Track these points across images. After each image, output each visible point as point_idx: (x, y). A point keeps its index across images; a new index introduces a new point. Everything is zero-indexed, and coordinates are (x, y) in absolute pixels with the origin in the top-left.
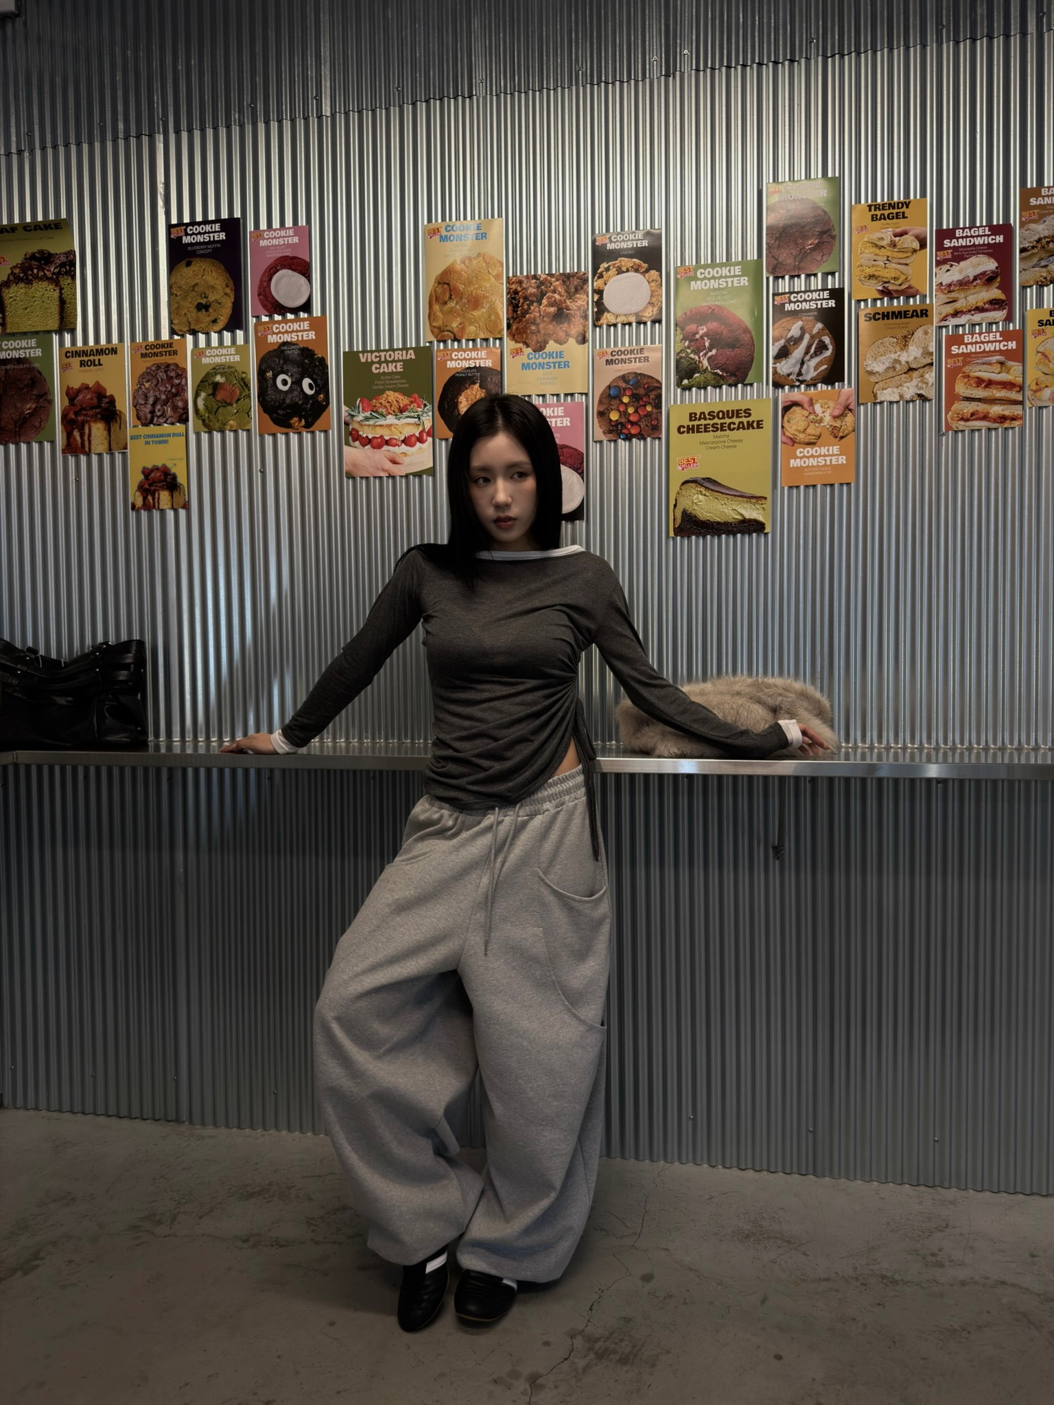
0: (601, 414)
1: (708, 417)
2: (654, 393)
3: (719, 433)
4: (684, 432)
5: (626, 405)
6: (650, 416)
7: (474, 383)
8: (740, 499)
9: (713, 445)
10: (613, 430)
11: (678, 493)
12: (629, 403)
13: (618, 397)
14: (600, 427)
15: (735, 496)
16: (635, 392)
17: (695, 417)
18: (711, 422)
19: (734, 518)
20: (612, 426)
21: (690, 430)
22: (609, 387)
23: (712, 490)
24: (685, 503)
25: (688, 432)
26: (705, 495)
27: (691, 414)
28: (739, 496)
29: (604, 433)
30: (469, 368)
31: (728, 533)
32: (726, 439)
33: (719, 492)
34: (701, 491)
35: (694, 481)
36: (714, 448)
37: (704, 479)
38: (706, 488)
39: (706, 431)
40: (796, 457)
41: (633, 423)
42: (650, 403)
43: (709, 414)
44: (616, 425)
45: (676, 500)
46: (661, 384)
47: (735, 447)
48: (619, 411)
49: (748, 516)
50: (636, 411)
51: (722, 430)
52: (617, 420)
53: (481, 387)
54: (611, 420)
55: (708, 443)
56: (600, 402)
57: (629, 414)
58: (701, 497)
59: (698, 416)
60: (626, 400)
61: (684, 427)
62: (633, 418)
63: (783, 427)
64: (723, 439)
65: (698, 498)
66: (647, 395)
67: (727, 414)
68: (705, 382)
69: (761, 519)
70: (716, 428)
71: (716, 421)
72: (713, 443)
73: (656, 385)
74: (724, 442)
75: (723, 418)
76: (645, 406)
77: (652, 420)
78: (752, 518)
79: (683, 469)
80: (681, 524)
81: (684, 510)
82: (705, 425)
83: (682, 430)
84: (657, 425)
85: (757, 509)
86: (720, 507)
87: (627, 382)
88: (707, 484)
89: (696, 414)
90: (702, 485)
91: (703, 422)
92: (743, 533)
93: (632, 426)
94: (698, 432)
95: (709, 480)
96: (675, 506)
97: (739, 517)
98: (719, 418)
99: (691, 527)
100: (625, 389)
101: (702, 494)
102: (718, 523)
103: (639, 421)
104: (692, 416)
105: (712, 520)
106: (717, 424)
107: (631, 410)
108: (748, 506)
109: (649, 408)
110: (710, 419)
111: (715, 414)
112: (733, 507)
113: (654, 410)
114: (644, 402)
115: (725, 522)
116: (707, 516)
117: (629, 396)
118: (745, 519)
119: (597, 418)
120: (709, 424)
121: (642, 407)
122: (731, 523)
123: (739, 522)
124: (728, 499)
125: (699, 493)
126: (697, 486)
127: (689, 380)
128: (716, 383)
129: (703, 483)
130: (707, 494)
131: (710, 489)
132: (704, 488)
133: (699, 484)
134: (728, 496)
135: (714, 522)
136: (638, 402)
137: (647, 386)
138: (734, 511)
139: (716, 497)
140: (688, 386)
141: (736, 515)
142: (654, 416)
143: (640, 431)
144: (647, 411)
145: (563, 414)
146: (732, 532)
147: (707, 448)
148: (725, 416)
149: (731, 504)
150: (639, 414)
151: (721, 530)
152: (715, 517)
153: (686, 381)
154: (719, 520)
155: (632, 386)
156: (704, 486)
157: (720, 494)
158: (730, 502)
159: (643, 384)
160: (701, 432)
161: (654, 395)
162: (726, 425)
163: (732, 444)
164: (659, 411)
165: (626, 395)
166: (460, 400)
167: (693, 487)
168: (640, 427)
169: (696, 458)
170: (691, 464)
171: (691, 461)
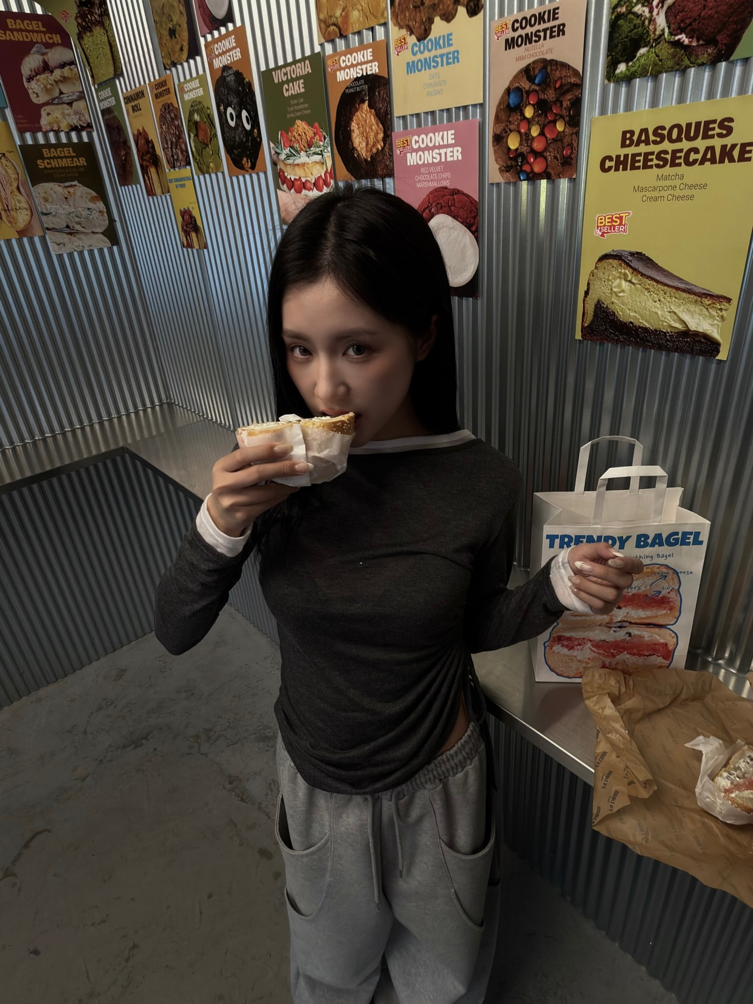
0: (499, 139)
1: (652, 138)
2: (569, 96)
3: (667, 170)
4: (610, 168)
5: (529, 122)
6: (561, 140)
7: (363, 101)
8: (684, 295)
9: (656, 194)
10: (512, 167)
11: (592, 274)
12: (533, 117)
13: (518, 109)
14: (496, 160)
15: (678, 289)
16: (542, 96)
17: (631, 139)
18: (656, 149)
19: (671, 326)
20: (511, 159)
21: (622, 163)
22: (508, 91)
23: (642, 275)
24: (599, 292)
25: (617, 169)
26: (630, 282)
27: (624, 133)
28: (684, 291)
29: (501, 171)
30: (357, 79)
31: (660, 347)
32: (677, 182)
33: (652, 279)
34: (625, 275)
35: (617, 256)
36: (656, 199)
37: (632, 254)
38: (634, 269)
39: (646, 167)
41: (537, 154)
42: (562, 117)
43: (655, 133)
44: (515, 159)
45: (589, 284)
46: (582, 79)
47: (691, 197)
48: (519, 132)
49: (693, 327)
50: (542, 133)
51: (673, 164)
52: (517, 149)
53: (370, 106)
54: (509, 149)
55: (646, 189)
56: (497, 119)
57: (533, 138)
58: (624, 284)
59: (635, 138)
60: (529, 113)
61: (610, 158)
62: (538, 146)
64: (672, 183)
65: (619, 286)
66: (558, 101)
67: (688, 132)
68: (655, 64)
69: (715, 335)
70: (663, 160)
71: (667, 146)
72: (655, 189)
73: (573, 80)
74: (674, 188)
75: (679, 139)
76: (554, 122)
77: (563, 148)
78: (701, 330)
79: (602, 235)
80: (592, 322)
81: (599, 301)
82: (647, 154)
83: (608, 164)
84: (570, 157)
85: (712, 317)
86: (650, 303)
87: (531, 79)
88: (635, 264)
89: (632, 133)
90: (628, 265)
91: (643, 148)
92: (681, 351)
93: (535, 158)
94: (633, 168)
95: (640, 256)
96: (587, 293)
97: (679, 326)
98: (671, 141)
99: (606, 330)
100: (528, 93)
101: (626, 280)
102: (646, 330)
103: (545, 150)
104: (627, 138)
105: (637, 324)
106: (666, 152)
107: (535, 132)
108: (695, 309)
109: (560, 127)
110: (655, 142)
111: (665, 132)
112: (673, 307)
113: (567, 130)
114: (556, 114)
115: (656, 330)
116: (630, 315)
117: (533, 105)
118: (689, 330)
119: (494, 146)
120: (652, 153)
121: (551, 125)
122: (665, 332)
123: (677, 333)
124: (665, 294)
125: (622, 276)
126: (621, 265)
127: (630, 64)
128: (677, 64)
129: (631, 261)
130: (633, 281)
131: (640, 272)
132: (631, 270)
133: (625, 262)
134: (666, 288)
135: (640, 327)
136: (546, 116)
137: (561, 86)
138: (673, 314)
139: (647, 286)
140: (628, 76)
141: (675, 321)
142: (566, 140)
143: (547, 167)
144: (559, 132)
145: (453, 141)
146: (666, 347)
147: (645, 198)
148: (683, 136)
149: (669, 302)
150: (546, 137)
151: (648, 341)
152: (642, 319)
153: (622, 68)
154: (648, 326)
155: (539, 85)
156: (631, 267)
157: (655, 284)
158: (668, 299)
159: (556, 82)
160: (638, 168)
161: (570, 100)
162: (682, 154)
163: (687, 192)
164: (575, 130)
165: (529, 104)
166: (352, 128)
167: (615, 266)
168: (547, 161)
169: (624, 215)
170: (614, 226)
171: (616, 222)
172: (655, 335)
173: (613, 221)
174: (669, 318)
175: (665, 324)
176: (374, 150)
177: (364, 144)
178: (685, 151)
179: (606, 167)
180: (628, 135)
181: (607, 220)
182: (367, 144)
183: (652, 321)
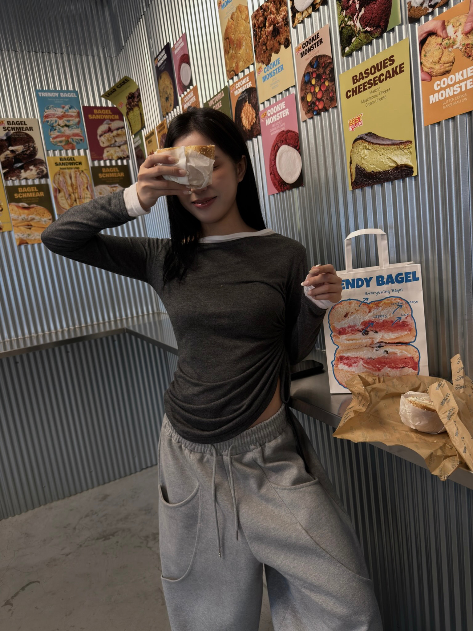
0: (303, 99)
1: (364, 75)
3: (374, 88)
5: (314, 86)
6: (328, 90)
7: (246, 102)
8: (392, 147)
9: (371, 101)
10: (310, 110)
11: (352, 151)
12: (315, 83)
13: (309, 82)
14: (303, 109)
15: (388, 145)
16: (318, 73)
18: (366, 80)
19: (390, 166)
20: (309, 106)
21: (355, 92)
22: (304, 75)
23: (373, 143)
24: (357, 160)
25: (353, 95)
26: (368, 149)
27: (353, 77)
28: (391, 145)
29: (306, 114)
30: (243, 92)
31: (388, 180)
32: (378, 92)
33: (377, 144)
34: (366, 146)
35: (360, 138)
36: (371, 103)
37: (366, 134)
38: (369, 142)
39: (365, 90)
40: (434, 92)
41: (319, 100)
42: (327, 79)
43: (365, 73)
44: (311, 106)
45: (351, 158)
46: (333, 59)
47: (385, 97)
48: (311, 92)
49: (399, 163)
50: (320, 90)
51: (375, 84)
52: (311, 101)
53: (249, 103)
54: (308, 102)
55: (367, 100)
56: (302, 90)
57: (317, 93)
58: (366, 151)
59: (358, 78)
60: (314, 82)
61: (349, 91)
62: (319, 96)
63: (421, 63)
64: (376, 93)
65: (364, 153)
66: (325, 72)
67: (377, 68)
68: (360, 43)
69: (410, 163)
70: (371, 84)
71: (371, 77)
72: (370, 99)
73: (329, 61)
74: (377, 95)
75: (375, 72)
76: (324, 82)
77: (330, 93)
78: (403, 163)
79: (353, 130)
80: (356, 178)
81: (357, 165)
82: (364, 84)
83: (349, 94)
84: (333, 96)
85: (406, 154)
86: (379, 157)
87: (312, 67)
88: (369, 139)
89: (356, 76)
91: (362, 82)
92: (397, 178)
93: (319, 102)
94: (360, 92)
95: (370, 134)
96: (351, 163)
97: (393, 165)
98: (372, 74)
99: (363, 180)
100: (312, 73)
101: (366, 149)
102: (379, 173)
103: (322, 97)
104: (355, 79)
105: (375, 171)
106: (371, 80)
107: (317, 90)
108: (398, 152)
109: (327, 84)
110: (366, 77)
111: (369, 71)
112: (388, 156)
113: (330, 84)
114: (324, 79)
115: (384, 171)
116: (371, 168)
117: (315, 78)
118: (398, 165)
119: (302, 103)
120: (366, 83)
121: (323, 84)
122: (388, 171)
123: (394, 169)
124: (384, 149)
125: (364, 148)
126: (363, 142)
127: (350, 46)
128: (368, 40)
129: (366, 138)
130: (369, 148)
131: (371, 142)
132: (367, 143)
133: (364, 140)
134: (384, 146)
135: (377, 172)
136: (321, 81)
137: (325, 65)
138: (389, 159)
139: (376, 149)
140: (350, 52)
141: (391, 163)
142: (330, 89)
143: (324, 105)
144: (327, 86)
145: (285, 107)
146: (390, 179)
147: (367, 105)
148: (376, 70)
149: (386, 153)
150: (322, 91)
151: (382, 179)
152: (377, 167)
153: (347, 49)
154: (380, 170)
155: (316, 68)
156: (367, 141)
157: (379, 146)
158: (386, 152)
159: (322, 64)
160: (362, 91)
161: (329, 70)
162: (377, 79)
163: (383, 95)
164: (333, 83)
165: (313, 78)
166: (242, 116)
167: (360, 143)
168: (324, 101)
169: (360, 116)
170: (357, 123)
171: (357, 121)
172: (384, 173)
173: (356, 121)
174: (388, 162)
175: (387, 166)
176: (252, 124)
177: (247, 122)
178: (378, 77)
179: (349, 96)
180: (355, 78)
181: (353, 121)
182: (249, 122)
183: (381, 167)
